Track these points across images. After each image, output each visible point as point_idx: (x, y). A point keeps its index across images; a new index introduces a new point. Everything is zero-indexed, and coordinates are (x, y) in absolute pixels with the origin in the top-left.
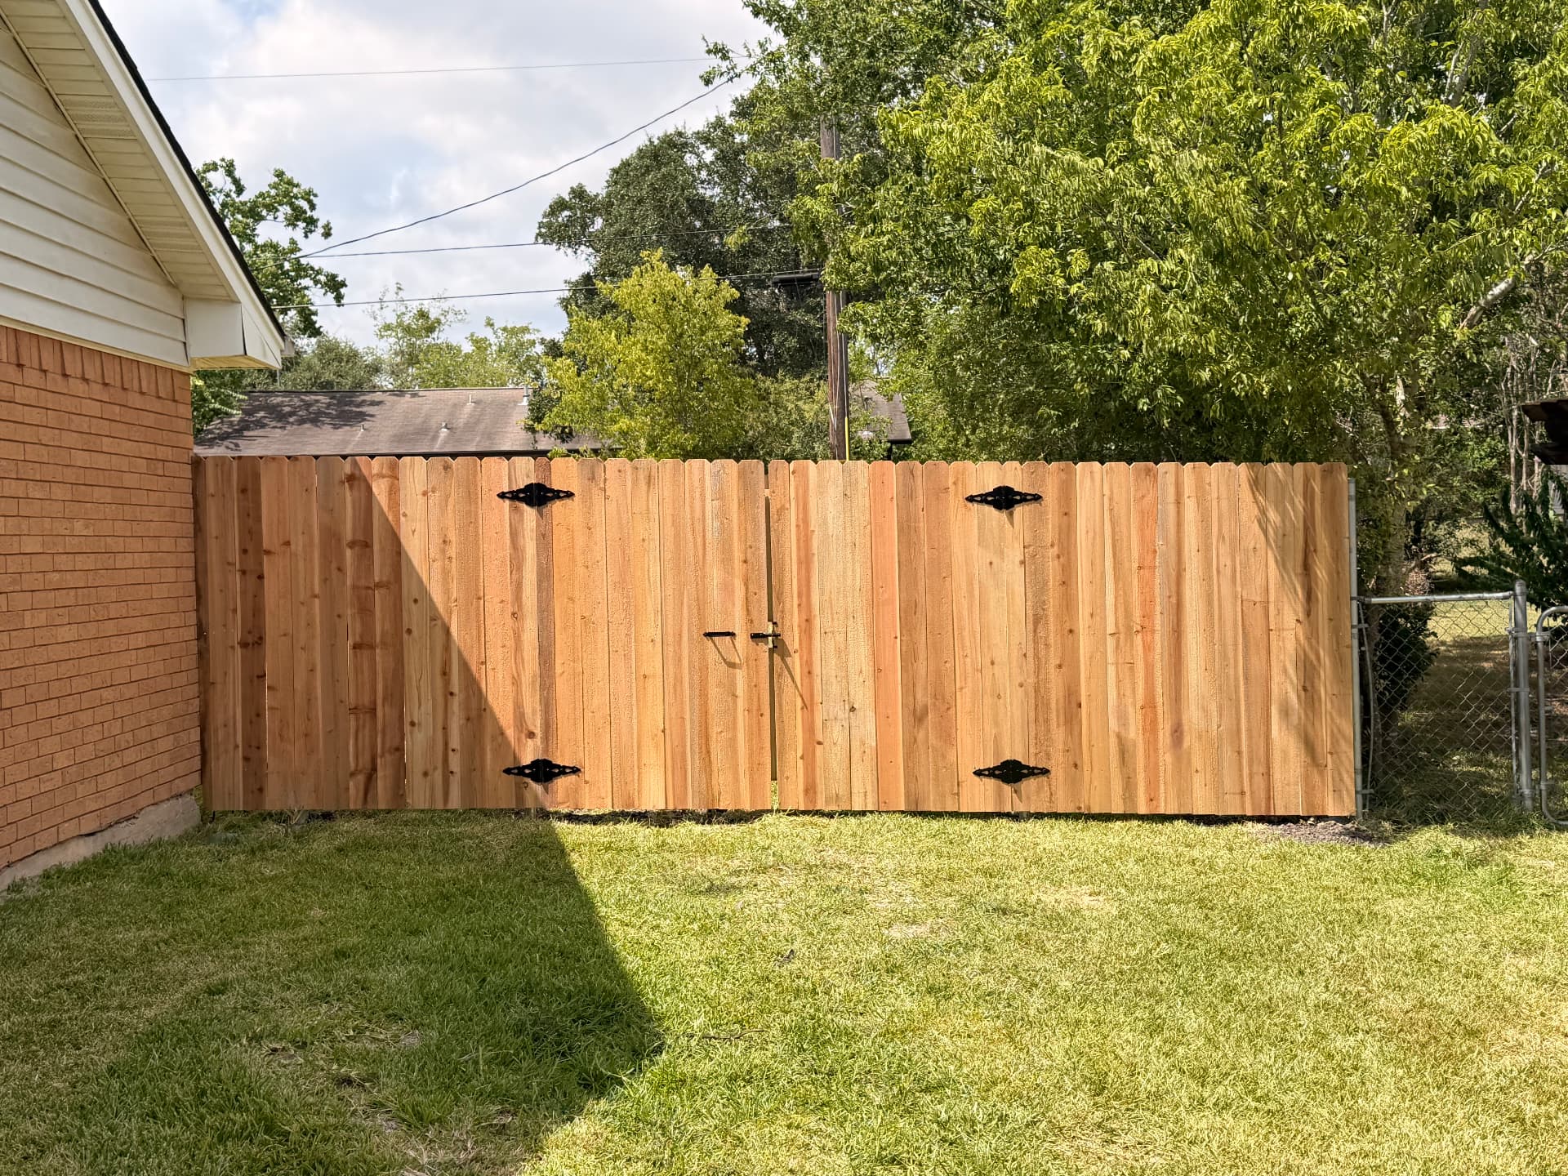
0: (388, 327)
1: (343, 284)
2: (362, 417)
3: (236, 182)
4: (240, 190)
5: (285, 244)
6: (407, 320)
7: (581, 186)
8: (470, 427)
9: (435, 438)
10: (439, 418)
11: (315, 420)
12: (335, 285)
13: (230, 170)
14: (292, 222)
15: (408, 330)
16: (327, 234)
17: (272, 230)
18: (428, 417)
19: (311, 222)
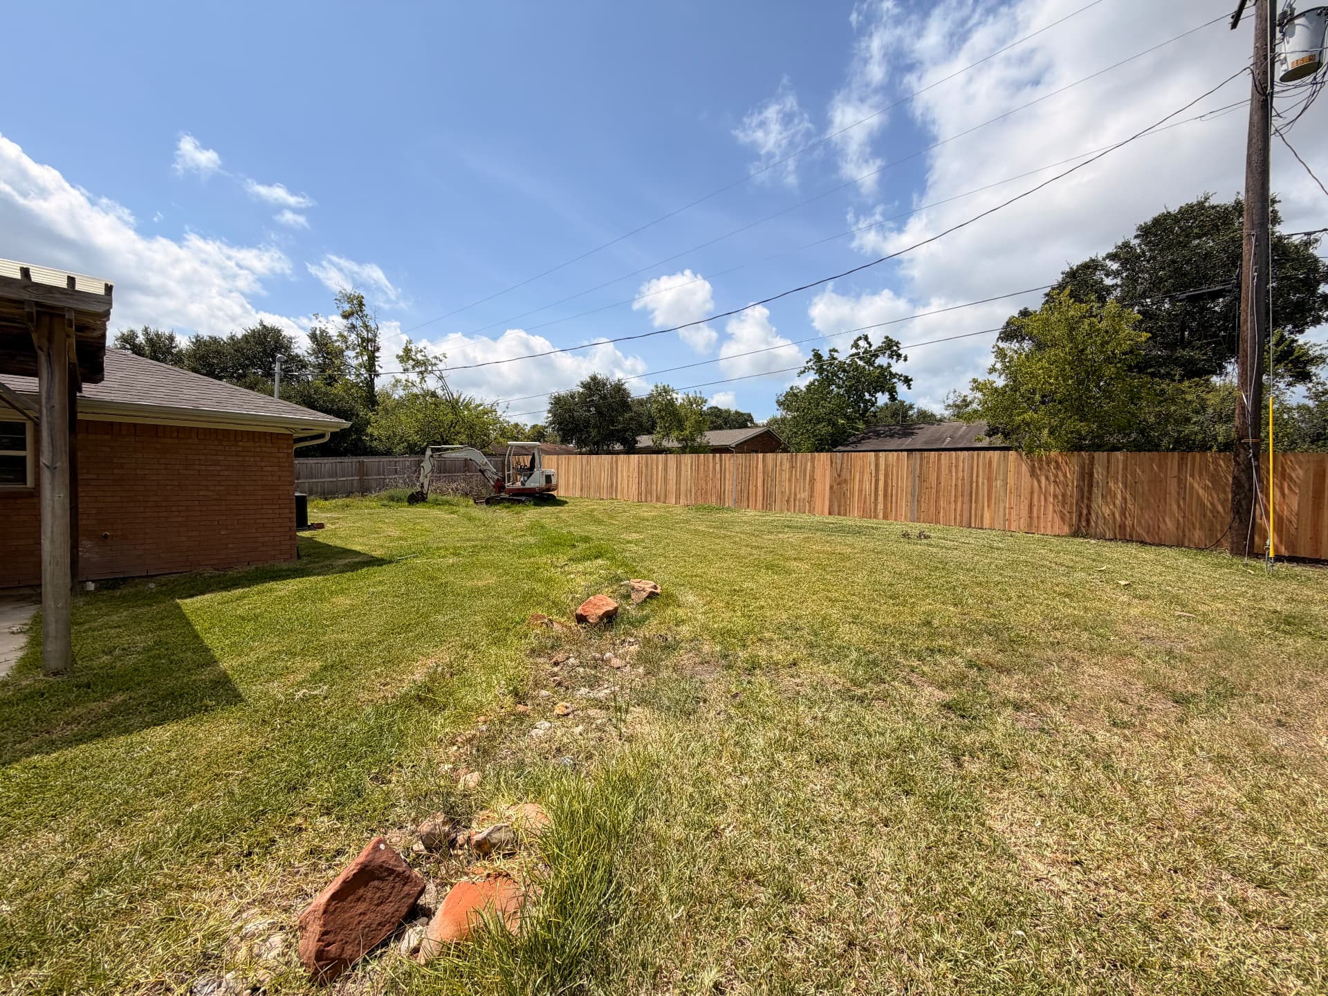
0: (949, 406)
1: (911, 380)
2: (912, 434)
3: (869, 343)
4: (870, 346)
5: (885, 365)
6: (958, 403)
7: (1026, 309)
8: (962, 437)
9: (943, 442)
10: (948, 434)
11: (892, 436)
12: (907, 381)
13: (866, 338)
14: (891, 356)
15: (957, 406)
16: (905, 360)
17: (882, 361)
18: (943, 433)
19: (899, 356)
